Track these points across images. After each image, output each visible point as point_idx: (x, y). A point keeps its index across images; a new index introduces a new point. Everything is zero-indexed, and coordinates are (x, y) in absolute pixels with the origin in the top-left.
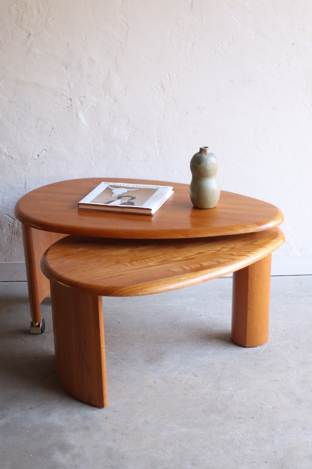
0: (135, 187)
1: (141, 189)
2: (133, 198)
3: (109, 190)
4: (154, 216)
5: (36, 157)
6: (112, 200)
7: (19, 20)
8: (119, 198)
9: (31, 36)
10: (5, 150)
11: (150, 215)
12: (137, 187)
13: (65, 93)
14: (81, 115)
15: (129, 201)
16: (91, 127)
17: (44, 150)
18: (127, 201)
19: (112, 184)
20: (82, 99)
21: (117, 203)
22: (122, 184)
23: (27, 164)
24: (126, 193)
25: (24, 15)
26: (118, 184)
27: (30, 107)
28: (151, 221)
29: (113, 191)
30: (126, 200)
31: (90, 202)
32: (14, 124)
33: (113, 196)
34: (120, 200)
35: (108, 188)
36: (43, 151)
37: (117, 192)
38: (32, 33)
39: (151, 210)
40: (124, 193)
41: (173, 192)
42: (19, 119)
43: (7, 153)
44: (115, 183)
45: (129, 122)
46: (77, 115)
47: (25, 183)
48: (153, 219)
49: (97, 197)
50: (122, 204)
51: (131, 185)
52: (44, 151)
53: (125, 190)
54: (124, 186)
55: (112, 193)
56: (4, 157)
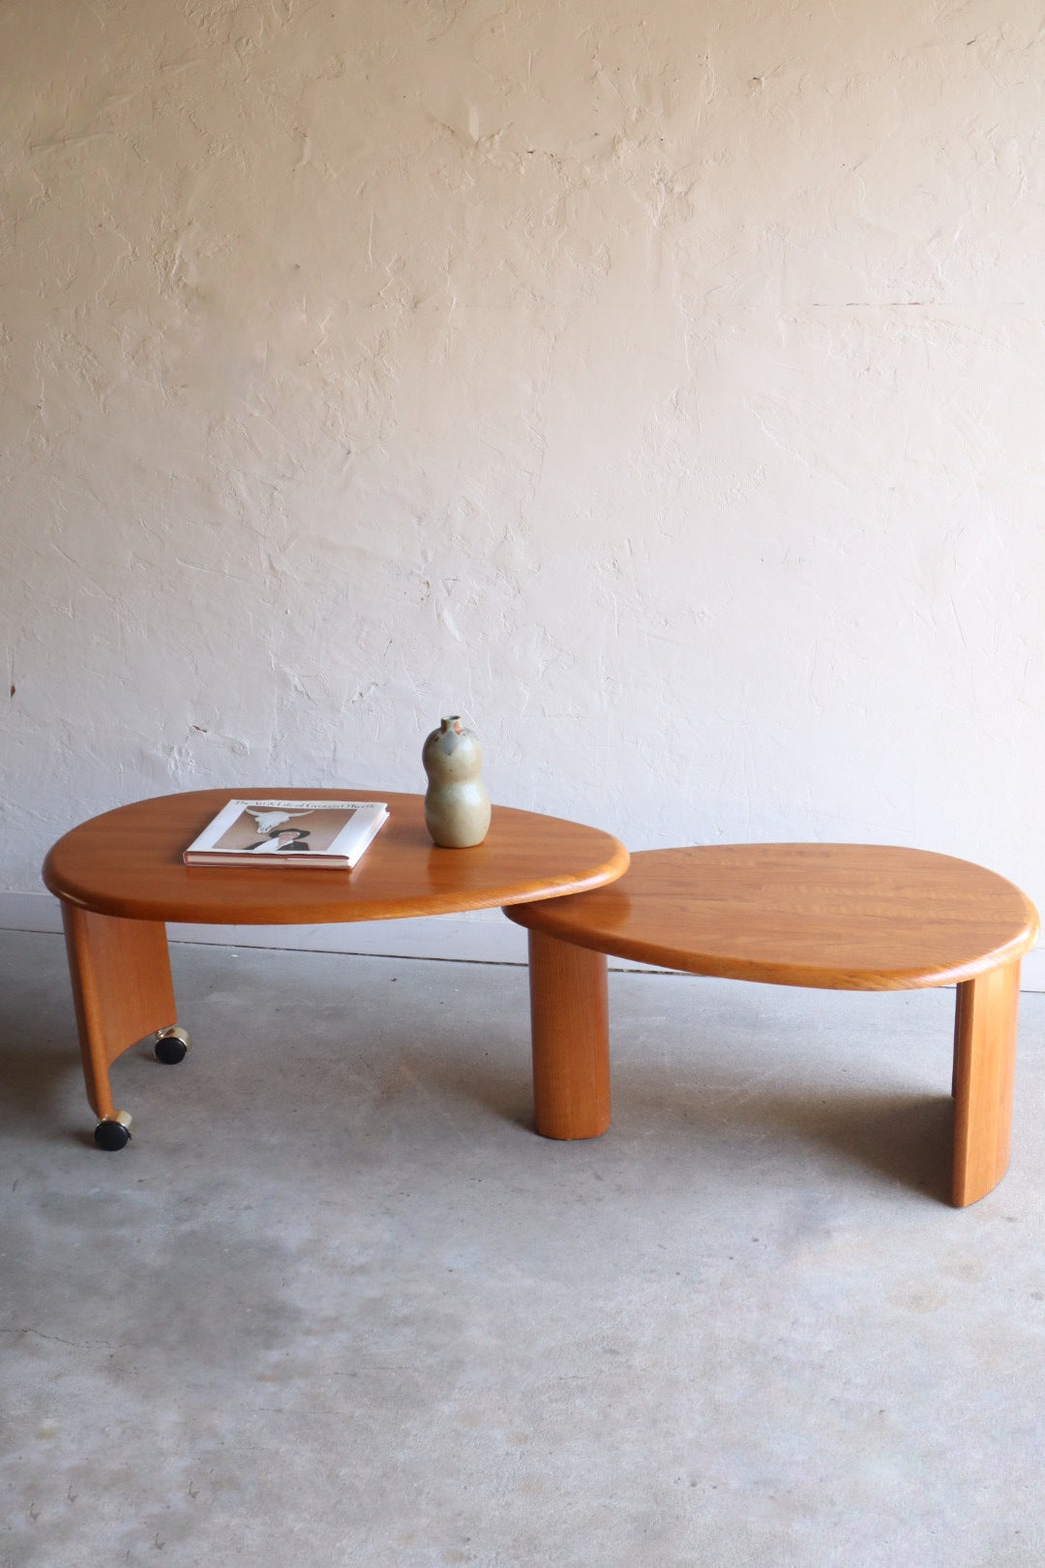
0: (305, 807)
1: (318, 812)
2: (305, 834)
3: (248, 819)
4: (354, 871)
5: (356, 697)
6: (258, 841)
7: (329, 423)
8: (274, 834)
9: (352, 455)
10: (296, 681)
11: (346, 870)
12: (310, 807)
13: (416, 571)
14: (448, 616)
15: (297, 840)
16: (467, 642)
17: (373, 684)
18: (292, 842)
19: (253, 803)
20: (450, 583)
21: (271, 846)
22: (275, 803)
23: (340, 711)
24: (287, 822)
25: (339, 414)
26: (266, 803)
27: (347, 596)
28: (346, 883)
29: (257, 819)
30: (289, 840)
31: (213, 847)
32: (314, 628)
33: (259, 831)
34: (276, 840)
35: (245, 813)
36: (370, 687)
37: (269, 821)
38: (353, 450)
39: (347, 858)
40: (282, 824)
41: (387, 815)
42: (324, 619)
43: (300, 688)
44: (259, 802)
45: (545, 634)
46: (439, 615)
47: (335, 750)
48: (352, 877)
49: (226, 835)
50: (281, 849)
51: (295, 804)
52: (373, 687)
53: (285, 817)
54: (280, 806)
55: (257, 825)
56: (294, 694)
